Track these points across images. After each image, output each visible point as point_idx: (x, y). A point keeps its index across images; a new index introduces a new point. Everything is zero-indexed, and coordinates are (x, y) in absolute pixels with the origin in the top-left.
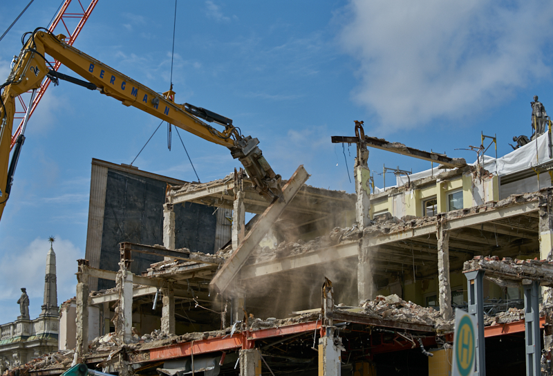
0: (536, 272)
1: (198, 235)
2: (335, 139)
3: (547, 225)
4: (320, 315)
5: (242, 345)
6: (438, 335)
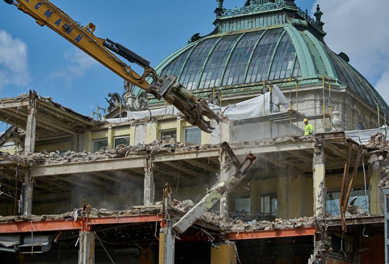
3: (321, 160)
5: (81, 228)
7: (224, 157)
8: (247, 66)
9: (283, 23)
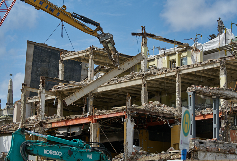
0: (218, 93)
1: (73, 74)
2: (133, 34)
3: (223, 73)
4: (125, 109)
5: (91, 121)
6: (175, 119)
7: (178, 75)
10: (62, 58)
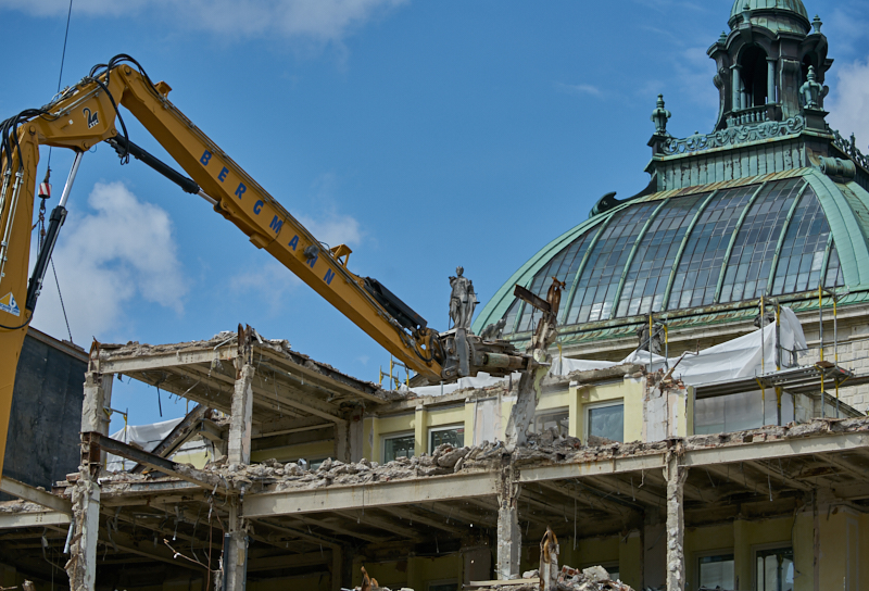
7: (675, 471)
8: (724, 265)
9: (801, 166)
10: (97, 363)
